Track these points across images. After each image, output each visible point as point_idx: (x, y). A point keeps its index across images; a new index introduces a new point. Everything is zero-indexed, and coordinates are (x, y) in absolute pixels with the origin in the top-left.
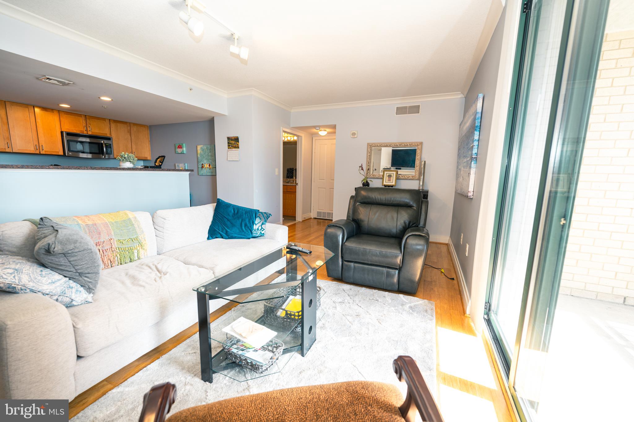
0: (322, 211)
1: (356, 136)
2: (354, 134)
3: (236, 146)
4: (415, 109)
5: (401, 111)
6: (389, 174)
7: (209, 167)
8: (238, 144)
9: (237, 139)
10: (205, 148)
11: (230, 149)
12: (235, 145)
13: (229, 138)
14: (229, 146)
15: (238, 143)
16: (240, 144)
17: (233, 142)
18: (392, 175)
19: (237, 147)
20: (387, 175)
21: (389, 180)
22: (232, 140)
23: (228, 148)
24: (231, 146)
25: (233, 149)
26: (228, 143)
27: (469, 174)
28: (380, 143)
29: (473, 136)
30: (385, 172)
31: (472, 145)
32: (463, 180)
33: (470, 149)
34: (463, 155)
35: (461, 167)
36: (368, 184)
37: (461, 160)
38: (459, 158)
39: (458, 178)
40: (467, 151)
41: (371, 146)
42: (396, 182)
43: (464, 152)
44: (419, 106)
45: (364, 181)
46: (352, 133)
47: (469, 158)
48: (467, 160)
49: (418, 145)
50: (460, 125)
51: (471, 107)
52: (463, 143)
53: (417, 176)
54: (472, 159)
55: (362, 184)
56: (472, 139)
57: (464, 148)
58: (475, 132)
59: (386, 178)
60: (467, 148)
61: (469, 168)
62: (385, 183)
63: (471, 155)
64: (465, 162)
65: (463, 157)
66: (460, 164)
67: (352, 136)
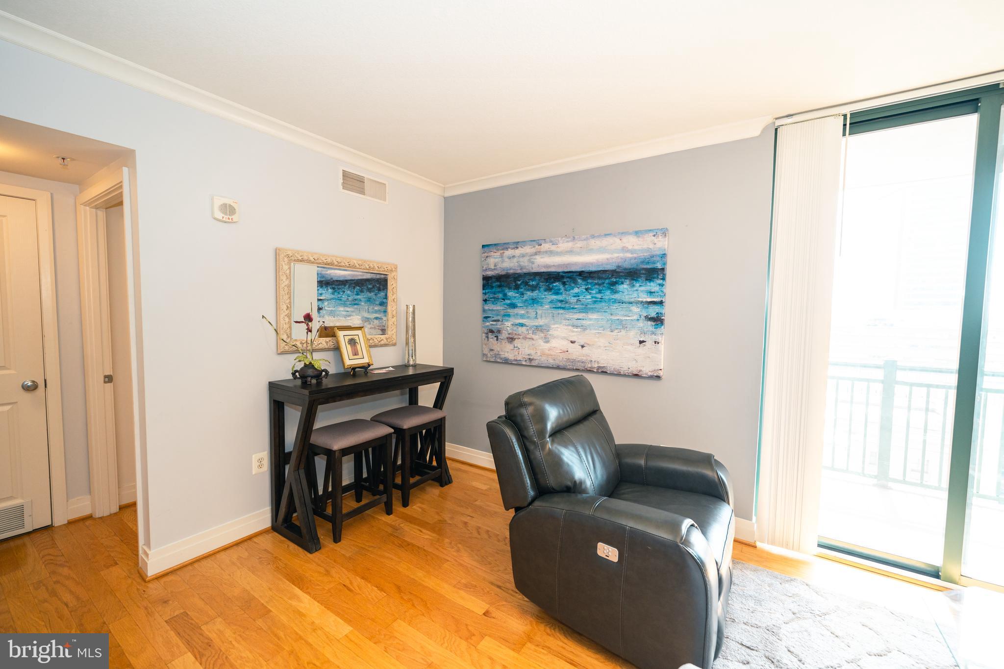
1: (235, 218)
2: (228, 209)
4: (380, 190)
5: (353, 182)
6: (350, 337)
20: (347, 338)
27: (643, 342)
28: (316, 254)
29: (653, 286)
30: (341, 334)
31: (649, 300)
32: (583, 347)
33: (631, 303)
34: (559, 305)
35: (541, 324)
36: (319, 375)
37: (539, 312)
38: (513, 306)
39: (511, 339)
40: (595, 302)
41: (288, 256)
42: (370, 356)
43: (561, 301)
44: (385, 184)
45: (299, 366)
46: (218, 202)
47: (635, 317)
48: (613, 318)
49: (392, 271)
50: (483, 246)
51: (606, 235)
52: (538, 284)
53: (394, 337)
54: (658, 320)
55: (294, 374)
56: (643, 288)
57: (557, 293)
58: (661, 282)
59: (346, 350)
60: (592, 297)
61: (643, 333)
62: (348, 363)
63: (653, 315)
64: (590, 319)
65: (560, 308)
66: (522, 317)
67: (219, 215)
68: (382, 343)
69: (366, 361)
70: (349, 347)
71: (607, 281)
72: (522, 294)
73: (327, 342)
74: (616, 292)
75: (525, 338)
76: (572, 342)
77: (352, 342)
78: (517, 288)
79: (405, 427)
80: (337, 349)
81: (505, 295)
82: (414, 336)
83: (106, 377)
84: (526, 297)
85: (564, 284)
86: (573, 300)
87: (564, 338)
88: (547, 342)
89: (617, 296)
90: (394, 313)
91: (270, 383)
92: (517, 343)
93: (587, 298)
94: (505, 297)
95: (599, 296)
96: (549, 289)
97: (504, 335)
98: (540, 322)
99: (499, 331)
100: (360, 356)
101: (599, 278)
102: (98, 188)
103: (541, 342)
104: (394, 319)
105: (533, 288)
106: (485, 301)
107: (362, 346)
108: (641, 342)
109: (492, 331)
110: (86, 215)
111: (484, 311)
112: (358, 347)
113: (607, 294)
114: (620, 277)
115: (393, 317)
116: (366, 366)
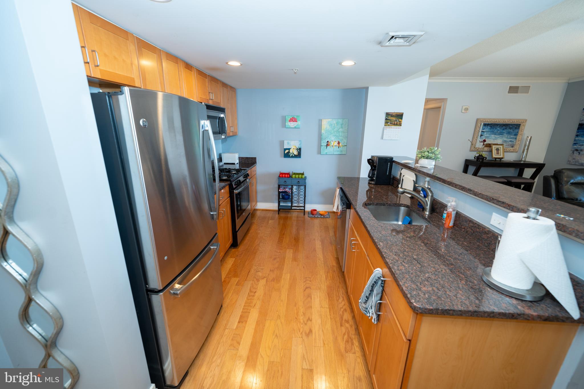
1: (468, 111)
2: (466, 109)
3: (397, 123)
4: (526, 89)
5: (513, 90)
6: (497, 148)
7: (337, 145)
8: (400, 122)
9: (400, 116)
10: (335, 122)
11: (387, 127)
12: (396, 122)
13: (387, 114)
14: (386, 123)
15: (400, 120)
16: (404, 121)
17: (394, 119)
18: (499, 148)
19: (398, 124)
20: (496, 148)
21: (498, 153)
22: (392, 116)
23: (385, 126)
24: (391, 124)
25: (393, 127)
26: (386, 119)
28: (491, 119)
30: (494, 146)
36: (483, 158)
41: (481, 121)
42: (504, 155)
44: (530, 86)
45: (477, 155)
46: (464, 108)
49: (523, 122)
53: (517, 149)
55: (475, 158)
59: (494, 151)
62: (494, 156)
67: (463, 111)
68: (511, 151)
69: (501, 156)
70: (496, 151)
73: (487, 149)
77: (498, 150)
79: (512, 181)
80: (491, 151)
82: (528, 149)
90: (520, 140)
91: (466, 160)
100: (500, 154)
104: (519, 142)
107: (501, 151)
112: (500, 151)
115: (519, 141)
116: (501, 159)
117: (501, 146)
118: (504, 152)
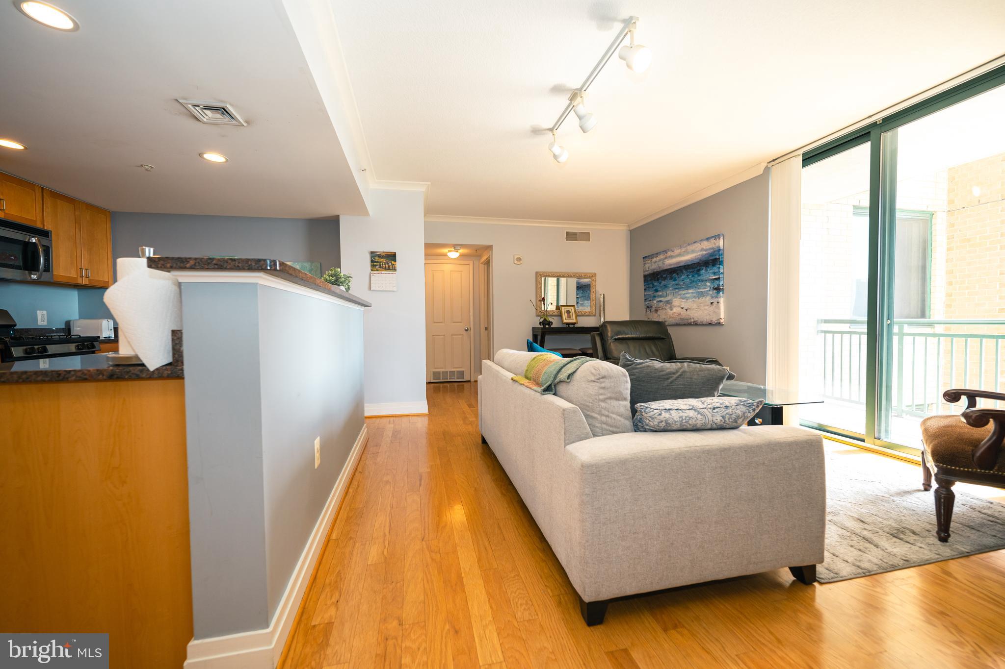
0: (441, 370)
1: (521, 262)
2: (519, 259)
3: (389, 267)
4: (585, 236)
5: (571, 236)
6: (567, 310)
8: (394, 265)
9: (392, 257)
11: (375, 272)
12: (387, 266)
13: (373, 254)
14: (373, 266)
15: (393, 262)
16: (399, 264)
17: (383, 260)
18: (571, 310)
19: (391, 268)
20: (565, 310)
21: (569, 317)
22: (380, 256)
23: (372, 270)
24: (380, 267)
25: (383, 272)
26: (372, 261)
27: (713, 303)
28: (552, 272)
29: (715, 269)
30: (563, 308)
31: (714, 277)
32: (687, 310)
33: (706, 281)
34: (676, 287)
35: (669, 299)
36: (550, 323)
37: (668, 292)
38: (657, 291)
39: (656, 311)
40: (691, 283)
41: (541, 275)
42: (576, 319)
43: (677, 284)
44: (589, 233)
45: (542, 320)
46: (516, 257)
47: (708, 289)
48: (699, 291)
49: (592, 277)
50: (643, 258)
51: (694, 242)
52: (666, 276)
53: (594, 311)
54: (718, 289)
55: (540, 323)
56: (711, 271)
57: (675, 280)
58: (718, 266)
59: (565, 315)
60: (690, 280)
61: (712, 297)
62: (565, 321)
63: (716, 286)
64: (689, 293)
65: (677, 289)
66: (661, 296)
67: (516, 262)
68: (587, 314)
69: (574, 321)
70: (566, 314)
71: (696, 269)
72: (660, 283)
74: (699, 275)
75: (662, 309)
76: (682, 308)
77: (568, 312)
78: (658, 280)
79: (588, 352)
80: (561, 315)
81: (653, 285)
82: (604, 310)
83: (486, 328)
84: (662, 285)
85: (678, 274)
86: (682, 283)
87: (679, 306)
88: (671, 310)
89: (699, 278)
90: (594, 298)
91: (533, 328)
92: (659, 312)
93: (687, 281)
94: (654, 286)
95: (692, 279)
96: (671, 278)
97: (653, 309)
98: (668, 298)
99: (651, 307)
100: (572, 318)
101: (693, 268)
102: (484, 258)
103: (669, 311)
105: (665, 279)
106: (645, 290)
107: (573, 315)
108: (712, 303)
109: (648, 307)
110: (482, 266)
111: (645, 295)
112: (571, 314)
113: (696, 278)
114: (701, 266)
115: (593, 301)
116: (574, 324)
117: (572, 308)
118: (577, 316)
